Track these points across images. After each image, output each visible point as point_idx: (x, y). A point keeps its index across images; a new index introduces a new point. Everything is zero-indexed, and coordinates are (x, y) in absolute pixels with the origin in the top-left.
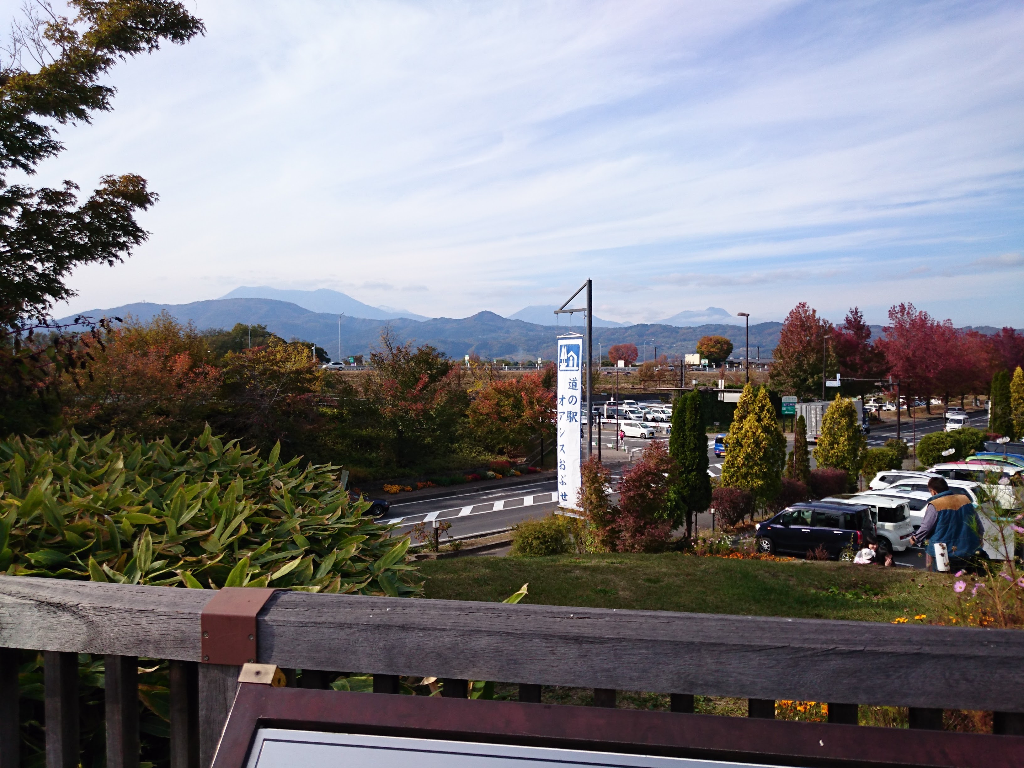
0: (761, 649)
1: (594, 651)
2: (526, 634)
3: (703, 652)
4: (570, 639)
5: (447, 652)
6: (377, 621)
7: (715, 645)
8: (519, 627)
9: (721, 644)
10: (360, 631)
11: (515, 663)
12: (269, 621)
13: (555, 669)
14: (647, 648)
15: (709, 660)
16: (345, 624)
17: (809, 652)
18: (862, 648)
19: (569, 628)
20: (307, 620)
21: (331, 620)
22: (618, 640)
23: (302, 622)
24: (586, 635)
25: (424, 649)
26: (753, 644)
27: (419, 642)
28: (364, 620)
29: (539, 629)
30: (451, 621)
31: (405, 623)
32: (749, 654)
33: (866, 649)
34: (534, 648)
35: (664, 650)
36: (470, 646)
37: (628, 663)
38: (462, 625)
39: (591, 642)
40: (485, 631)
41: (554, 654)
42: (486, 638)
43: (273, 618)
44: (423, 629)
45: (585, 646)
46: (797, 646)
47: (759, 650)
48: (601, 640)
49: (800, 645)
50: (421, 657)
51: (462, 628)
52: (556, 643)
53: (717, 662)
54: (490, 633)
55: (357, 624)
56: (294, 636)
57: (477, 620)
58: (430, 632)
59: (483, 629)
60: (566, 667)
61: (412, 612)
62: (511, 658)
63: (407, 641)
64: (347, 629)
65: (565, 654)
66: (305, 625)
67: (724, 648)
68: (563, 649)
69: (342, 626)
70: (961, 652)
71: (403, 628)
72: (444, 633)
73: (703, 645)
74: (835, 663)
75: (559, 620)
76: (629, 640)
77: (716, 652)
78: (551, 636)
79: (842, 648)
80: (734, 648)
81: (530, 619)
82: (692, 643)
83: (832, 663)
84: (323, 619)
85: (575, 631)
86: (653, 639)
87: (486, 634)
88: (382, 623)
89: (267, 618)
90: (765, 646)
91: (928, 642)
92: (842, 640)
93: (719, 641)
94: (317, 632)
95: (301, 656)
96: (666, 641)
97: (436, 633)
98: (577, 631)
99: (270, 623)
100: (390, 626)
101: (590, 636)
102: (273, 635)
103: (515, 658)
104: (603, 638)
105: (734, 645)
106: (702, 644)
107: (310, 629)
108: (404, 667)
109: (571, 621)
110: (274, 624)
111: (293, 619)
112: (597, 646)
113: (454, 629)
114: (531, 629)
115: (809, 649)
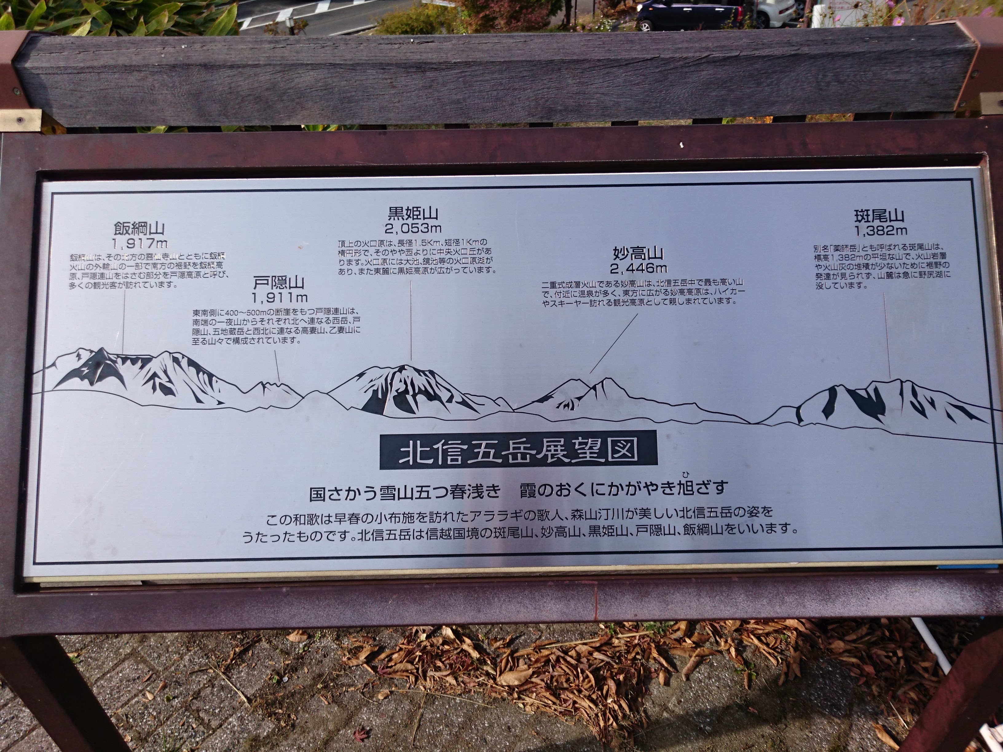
0: (628, 63)
1: (440, 80)
2: (358, 64)
3: (564, 72)
4: (411, 67)
5: (267, 93)
6: (172, 61)
7: (577, 61)
8: (349, 57)
9: (584, 60)
10: (153, 73)
11: (350, 102)
12: (32, 68)
13: (397, 104)
14: (501, 72)
15: (570, 81)
16: (131, 66)
17: (681, 63)
18: (737, 54)
19: (409, 54)
20: (82, 65)
21: (112, 62)
22: (467, 64)
23: (75, 68)
24: (429, 61)
25: (238, 92)
26: (619, 57)
27: (229, 84)
28: (154, 60)
29: (372, 58)
30: (264, 55)
31: (207, 61)
32: (614, 69)
33: (741, 54)
34: (371, 81)
35: (520, 72)
36: (293, 84)
37: (480, 92)
38: (279, 59)
39: (436, 69)
40: (308, 64)
41: (394, 87)
42: (311, 73)
43: (36, 64)
44: (232, 67)
45: (428, 74)
46: (668, 56)
47: (627, 64)
48: (449, 66)
49: (671, 55)
50: (237, 101)
51: (279, 63)
52: (395, 73)
53: (579, 82)
54: (315, 66)
55: (147, 66)
56: (72, 86)
57: (297, 52)
58: (240, 70)
59: (305, 62)
60: (409, 102)
61: (214, 48)
62: (345, 95)
63: (215, 83)
64: (135, 73)
65: (406, 86)
66: (81, 70)
67: (587, 65)
68: (403, 80)
69: (129, 69)
70: (840, 50)
71: (207, 67)
72: (258, 70)
73: (565, 63)
74: (706, 73)
75: (396, 46)
76: (480, 64)
77: (579, 71)
78: (388, 64)
79: (716, 54)
80: (598, 64)
81: (362, 47)
82: (552, 61)
83: (703, 73)
84: (101, 63)
85: (417, 57)
86: (507, 59)
87: (309, 67)
88: (178, 63)
89: (28, 65)
90: (633, 59)
91: (809, 43)
92: (717, 47)
93: (582, 57)
94: (99, 80)
95: (89, 111)
96: (522, 62)
97: (247, 71)
98: (419, 57)
99: (34, 71)
100: (189, 65)
101: (434, 61)
102: (44, 87)
103: (349, 95)
104: (449, 63)
105: (599, 60)
106: (563, 61)
107: (88, 76)
108: (220, 115)
109: (411, 46)
110: (40, 72)
111: (62, 64)
112: (443, 73)
113: (270, 65)
114: (363, 58)
115: (681, 59)
